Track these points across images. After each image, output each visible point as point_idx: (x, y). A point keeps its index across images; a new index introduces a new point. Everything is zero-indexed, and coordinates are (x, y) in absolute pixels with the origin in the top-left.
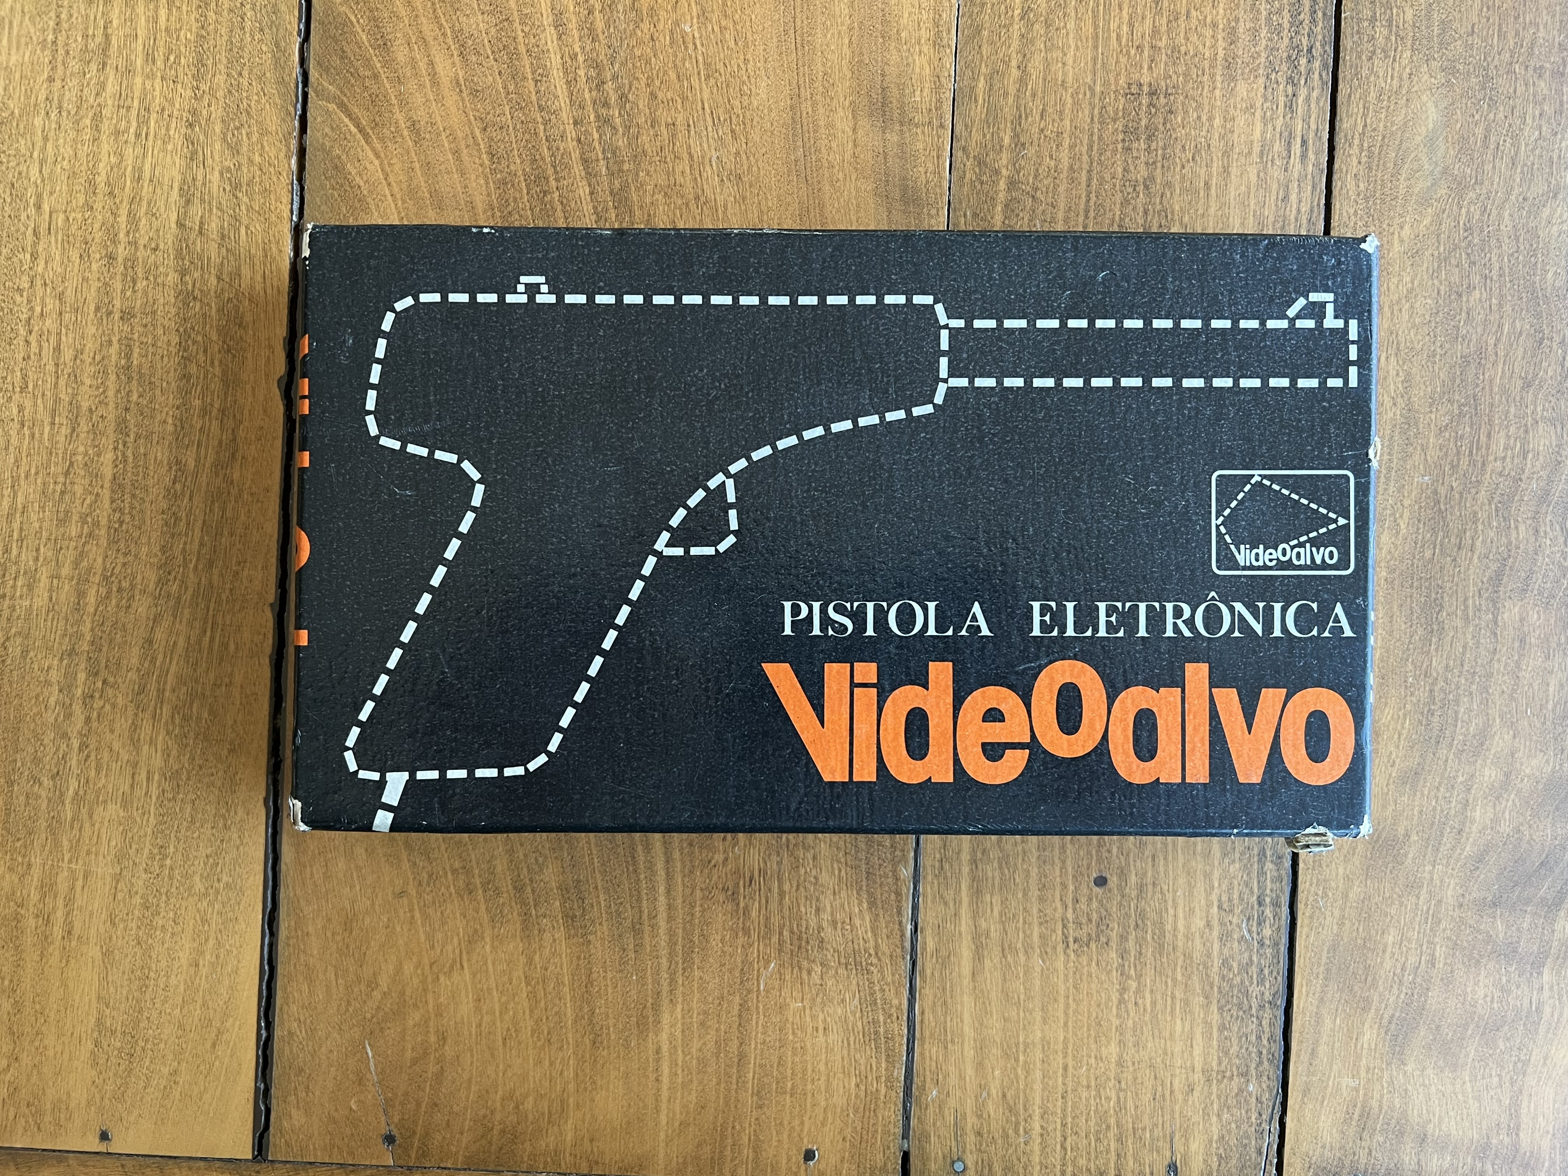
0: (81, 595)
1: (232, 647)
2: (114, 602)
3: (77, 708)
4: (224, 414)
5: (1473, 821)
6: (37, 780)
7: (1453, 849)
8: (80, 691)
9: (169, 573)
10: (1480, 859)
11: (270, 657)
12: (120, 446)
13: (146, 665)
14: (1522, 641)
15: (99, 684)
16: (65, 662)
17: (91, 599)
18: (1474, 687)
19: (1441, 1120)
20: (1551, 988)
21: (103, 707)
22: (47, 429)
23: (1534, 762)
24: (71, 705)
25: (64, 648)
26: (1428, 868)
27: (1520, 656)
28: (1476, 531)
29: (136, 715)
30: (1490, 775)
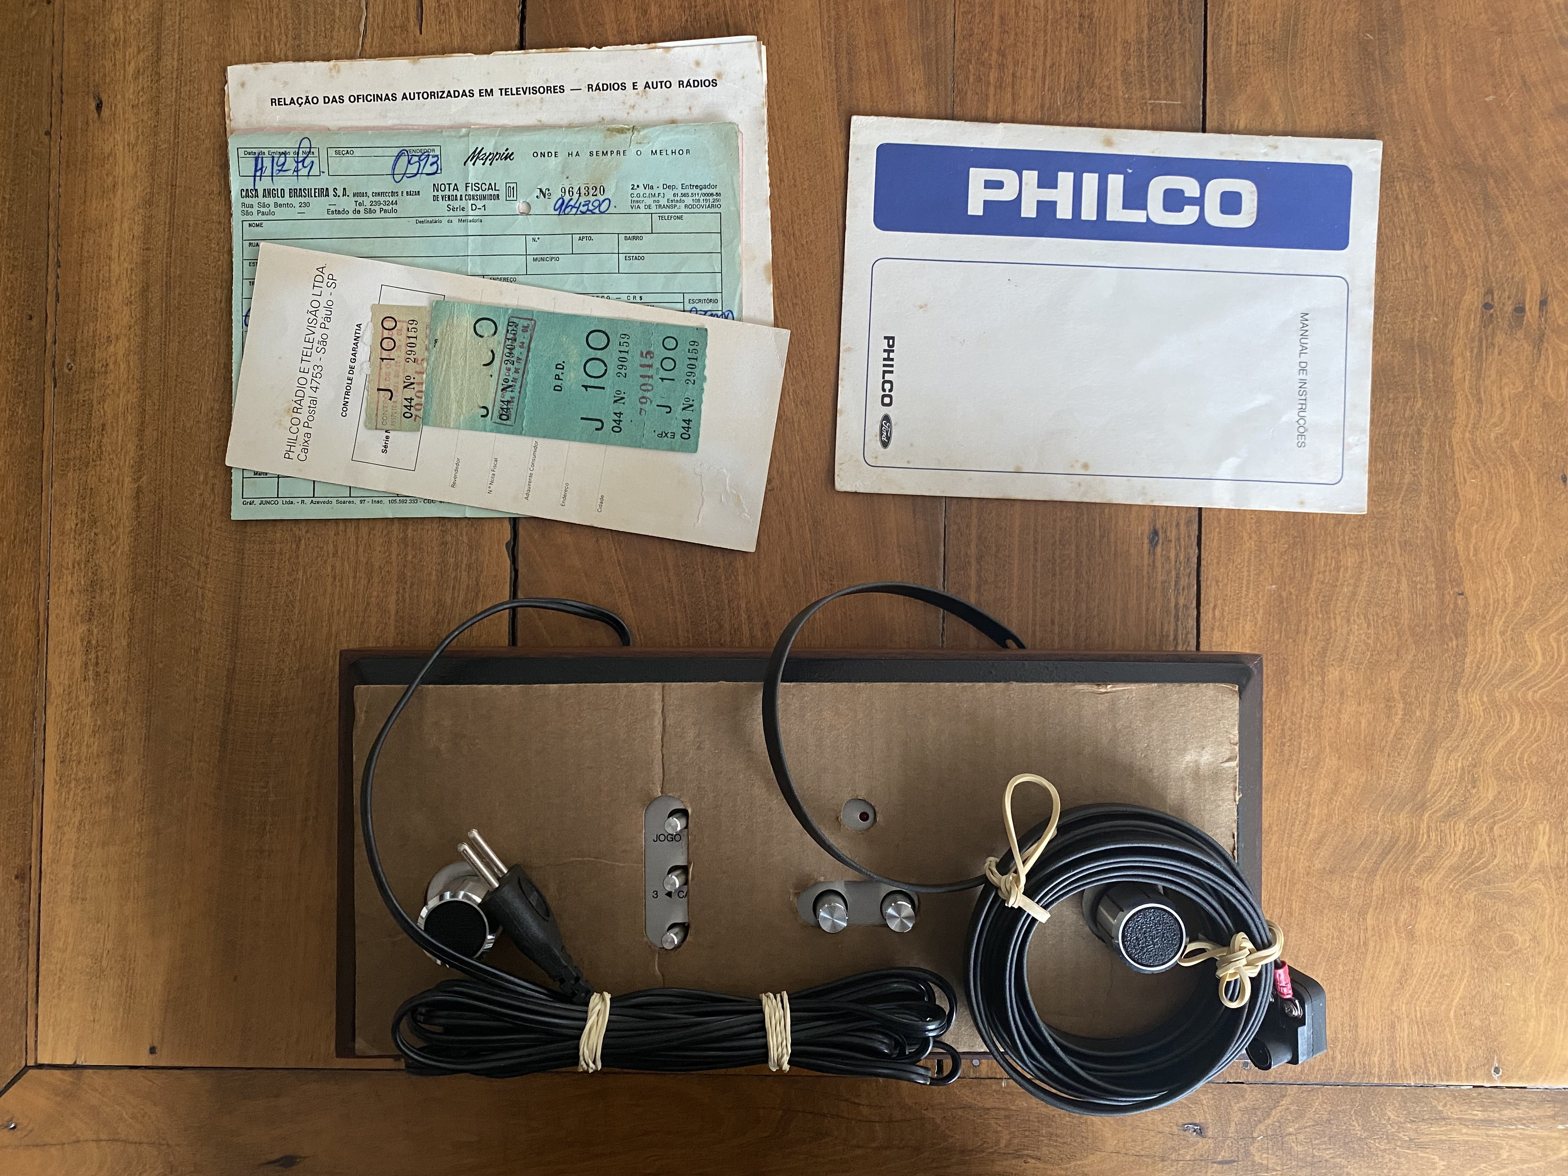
4: (470, 568)
5: (1314, 817)
10: (1320, 842)
12: (401, 591)
14: (1342, 694)
18: (1311, 726)
20: (1373, 929)
22: (351, 581)
23: (1353, 775)
26: (1286, 848)
27: (1341, 704)
28: (1308, 621)
30: (1324, 785)
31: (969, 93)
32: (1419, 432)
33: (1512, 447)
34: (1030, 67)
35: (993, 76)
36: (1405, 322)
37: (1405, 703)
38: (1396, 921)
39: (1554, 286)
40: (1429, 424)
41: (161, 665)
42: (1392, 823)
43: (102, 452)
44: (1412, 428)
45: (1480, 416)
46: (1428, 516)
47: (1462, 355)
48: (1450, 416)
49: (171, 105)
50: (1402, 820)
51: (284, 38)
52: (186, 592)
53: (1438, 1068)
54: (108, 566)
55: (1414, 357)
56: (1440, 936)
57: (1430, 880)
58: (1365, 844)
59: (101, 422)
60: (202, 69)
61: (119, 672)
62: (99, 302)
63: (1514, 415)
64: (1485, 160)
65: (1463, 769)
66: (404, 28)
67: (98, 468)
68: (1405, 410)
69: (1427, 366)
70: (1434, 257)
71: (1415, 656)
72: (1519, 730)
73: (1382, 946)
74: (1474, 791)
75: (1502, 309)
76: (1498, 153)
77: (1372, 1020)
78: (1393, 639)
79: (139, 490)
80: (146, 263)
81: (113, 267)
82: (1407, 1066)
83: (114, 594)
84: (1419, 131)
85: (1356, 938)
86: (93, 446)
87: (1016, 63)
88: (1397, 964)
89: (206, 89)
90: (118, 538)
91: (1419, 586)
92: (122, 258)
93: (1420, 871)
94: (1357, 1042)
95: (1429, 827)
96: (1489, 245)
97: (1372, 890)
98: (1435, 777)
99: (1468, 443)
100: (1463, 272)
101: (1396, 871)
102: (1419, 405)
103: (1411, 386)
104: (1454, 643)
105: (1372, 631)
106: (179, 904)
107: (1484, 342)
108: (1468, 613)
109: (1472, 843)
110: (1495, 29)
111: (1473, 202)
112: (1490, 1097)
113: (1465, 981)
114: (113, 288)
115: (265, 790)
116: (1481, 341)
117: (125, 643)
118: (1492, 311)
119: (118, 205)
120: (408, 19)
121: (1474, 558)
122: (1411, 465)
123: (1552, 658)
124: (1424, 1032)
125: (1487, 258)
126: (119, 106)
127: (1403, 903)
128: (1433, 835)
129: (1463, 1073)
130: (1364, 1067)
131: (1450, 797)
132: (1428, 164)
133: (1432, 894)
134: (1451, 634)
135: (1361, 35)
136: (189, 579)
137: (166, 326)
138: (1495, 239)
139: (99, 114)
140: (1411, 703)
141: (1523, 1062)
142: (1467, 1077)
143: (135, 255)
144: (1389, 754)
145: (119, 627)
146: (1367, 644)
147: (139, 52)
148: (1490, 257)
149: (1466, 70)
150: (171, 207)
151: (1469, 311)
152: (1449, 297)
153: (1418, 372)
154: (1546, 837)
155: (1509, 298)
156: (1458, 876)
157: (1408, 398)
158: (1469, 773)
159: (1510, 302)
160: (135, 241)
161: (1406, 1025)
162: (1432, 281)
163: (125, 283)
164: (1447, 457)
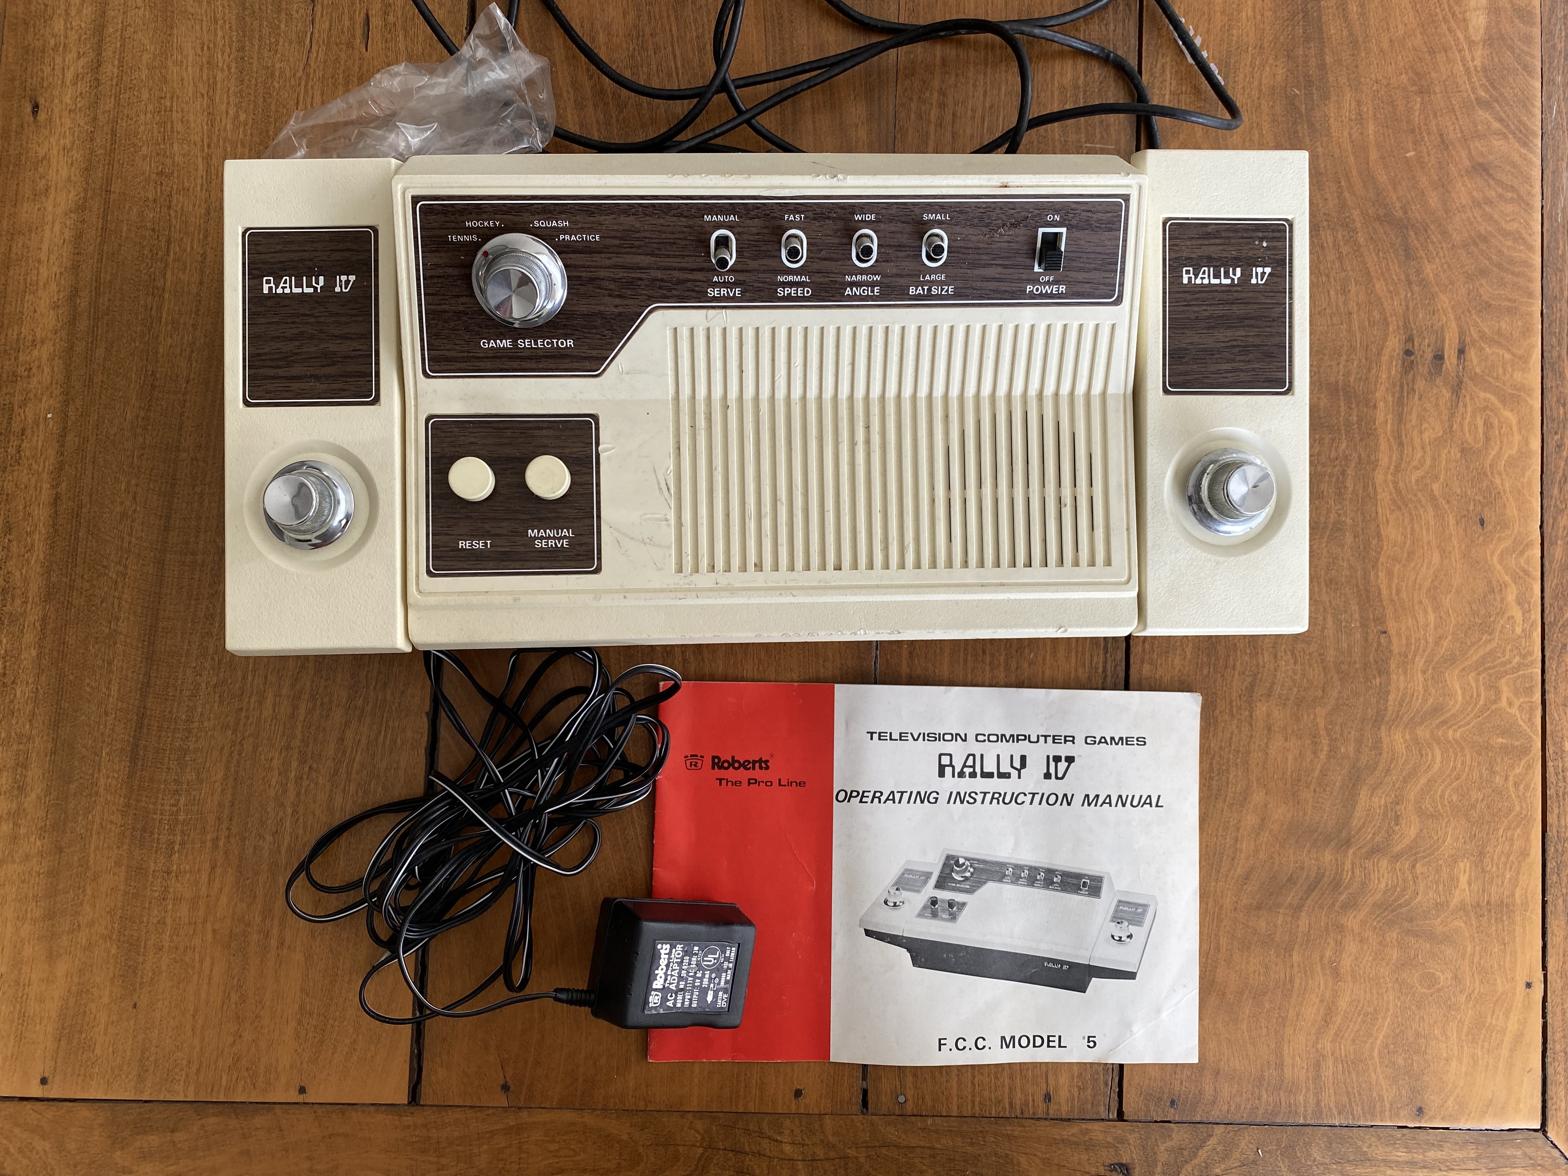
0: (295, 707)
1: (399, 742)
2: (318, 713)
3: (291, 786)
5: (1241, 851)
6: (261, 837)
7: (1229, 870)
8: (293, 775)
9: (356, 692)
10: (1247, 877)
11: (426, 749)
13: (339, 755)
14: (1269, 729)
15: (306, 769)
16: (283, 755)
17: (302, 710)
18: (1239, 760)
19: (1228, 1060)
20: (1299, 966)
21: (308, 785)
23: (1280, 811)
24: (287, 784)
25: (283, 744)
26: (1213, 884)
27: (1269, 739)
29: (332, 790)
30: (1251, 820)
31: (911, 131)
32: (1343, 473)
33: (1432, 490)
34: (970, 107)
35: (934, 114)
36: (1330, 366)
37: (1331, 740)
38: (1322, 957)
39: (1471, 335)
40: (1353, 466)
41: (71, 677)
42: (1317, 859)
43: (20, 458)
44: (1337, 469)
45: (1402, 459)
46: (1353, 555)
47: (1385, 400)
48: (1373, 458)
49: (109, 111)
50: (1328, 857)
51: (228, 49)
52: (102, 602)
53: (1362, 1109)
54: (22, 574)
55: (1339, 400)
56: (1364, 973)
57: (1355, 917)
58: (1291, 880)
59: (20, 427)
60: (143, 77)
61: (27, 682)
62: (26, 305)
63: (1433, 459)
64: (1405, 213)
65: (1386, 807)
66: (350, 45)
67: (16, 473)
68: (1330, 451)
69: (1351, 409)
70: (1358, 304)
71: (1340, 692)
72: (1440, 768)
73: (1307, 983)
74: (1397, 828)
75: (1422, 356)
76: (1418, 206)
77: (1297, 1058)
78: (1319, 675)
79: (57, 498)
80: (75, 267)
81: (41, 270)
82: (1332, 1105)
83: (26, 602)
84: (1343, 183)
85: (1282, 975)
86: (12, 451)
87: (956, 103)
88: (1322, 1001)
89: (145, 96)
90: (33, 545)
91: (1343, 624)
92: (51, 261)
93: (1345, 907)
94: (1283, 1081)
95: (1353, 864)
96: (1409, 295)
97: (1298, 926)
98: (1359, 814)
99: (1391, 485)
100: (1386, 319)
101: (1321, 907)
102: (1344, 445)
103: (1336, 428)
104: (1378, 680)
105: (1298, 667)
106: (79, 926)
107: (1405, 387)
108: (1391, 651)
109: (1395, 880)
110: (1415, 88)
111: (1394, 253)
112: (1414, 1138)
113: (1389, 1019)
114: (40, 292)
115: (175, 809)
116: (1402, 387)
117: (34, 653)
118: (1412, 358)
119: (50, 209)
120: (354, 36)
121: (1396, 598)
122: (1336, 505)
123: (1471, 697)
124: (1349, 1072)
125: (1407, 307)
126: (56, 111)
127: (1329, 940)
128: (1357, 872)
129: (1387, 1113)
130: (1290, 1106)
131: (1374, 834)
132: (1352, 214)
133: (1356, 931)
134: (1375, 672)
135: (1289, 90)
136: (106, 589)
137: (93, 331)
138: (1416, 289)
139: (35, 118)
140: (1336, 740)
141: (1446, 1102)
142: (1390, 1117)
143: (65, 260)
144: (1315, 791)
145: (29, 637)
146: (1294, 681)
147: (79, 58)
148: (1411, 306)
149: (1387, 127)
150: (104, 211)
151: (1391, 357)
152: (1372, 342)
153: (1343, 414)
154: (1467, 876)
155: (1429, 346)
156: (1382, 913)
157: (1333, 440)
158: (1392, 810)
159: (1430, 349)
160: (65, 246)
161: (1330, 1063)
162: (1356, 325)
163: (53, 287)
164: (1370, 498)
